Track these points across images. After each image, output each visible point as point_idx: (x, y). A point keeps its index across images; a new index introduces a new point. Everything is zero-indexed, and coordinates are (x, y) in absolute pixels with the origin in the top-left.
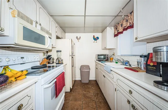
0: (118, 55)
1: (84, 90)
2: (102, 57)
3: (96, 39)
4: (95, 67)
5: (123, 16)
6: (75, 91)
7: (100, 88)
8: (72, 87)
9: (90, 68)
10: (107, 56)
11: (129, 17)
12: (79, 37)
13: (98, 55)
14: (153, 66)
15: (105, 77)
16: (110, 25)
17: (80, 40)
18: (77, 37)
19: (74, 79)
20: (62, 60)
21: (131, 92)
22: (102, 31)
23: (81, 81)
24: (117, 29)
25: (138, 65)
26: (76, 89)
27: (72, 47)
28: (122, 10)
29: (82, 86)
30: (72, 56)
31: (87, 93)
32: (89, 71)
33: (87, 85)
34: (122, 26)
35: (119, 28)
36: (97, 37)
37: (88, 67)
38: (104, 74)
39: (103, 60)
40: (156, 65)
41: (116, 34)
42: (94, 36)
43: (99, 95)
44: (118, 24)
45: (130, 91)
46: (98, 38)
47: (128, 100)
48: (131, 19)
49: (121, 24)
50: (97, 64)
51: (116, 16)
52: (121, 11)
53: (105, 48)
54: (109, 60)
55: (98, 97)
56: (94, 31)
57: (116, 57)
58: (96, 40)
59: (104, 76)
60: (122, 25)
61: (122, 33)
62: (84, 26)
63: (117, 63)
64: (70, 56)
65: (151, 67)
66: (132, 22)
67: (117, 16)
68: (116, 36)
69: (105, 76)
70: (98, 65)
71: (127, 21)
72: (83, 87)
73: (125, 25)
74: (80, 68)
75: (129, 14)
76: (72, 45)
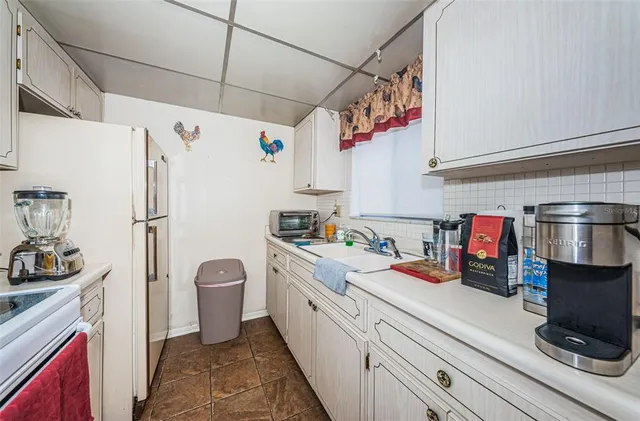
0: (351, 215)
1: (216, 384)
2: (297, 221)
3: (272, 148)
4: (268, 264)
5: (376, 78)
6: (167, 406)
7: (288, 352)
8: (149, 389)
9: (244, 273)
10: (313, 220)
11: (395, 88)
12: (189, 128)
13: (282, 215)
14: (488, 261)
15: (315, 308)
16: (327, 102)
17: (196, 142)
18: (179, 128)
19: (158, 337)
20: (68, 253)
21: (445, 379)
22: (297, 121)
23: (198, 336)
24: (350, 120)
25: (426, 254)
26: (171, 392)
27: (151, 175)
28: (379, 52)
29: (207, 367)
30: (151, 224)
31: (236, 392)
32: (243, 284)
33: (234, 350)
34: (368, 114)
35: (358, 119)
36: (275, 142)
37: (236, 267)
38: (313, 297)
39: (299, 236)
40: (496, 256)
41: (346, 138)
42: (263, 134)
43: (286, 388)
44: (357, 103)
45: (444, 373)
46: (279, 145)
47: (430, 410)
48: (401, 94)
49: (366, 106)
50: (277, 251)
51: (355, 71)
52: (375, 54)
53: (309, 186)
54: (322, 234)
55: (285, 396)
56: (264, 114)
57: (344, 224)
58: (272, 153)
59: (310, 303)
60: (369, 110)
61: (367, 137)
62: (223, 79)
63: (349, 244)
64: (136, 221)
65: (479, 265)
66: (404, 106)
67: (359, 70)
68: (346, 145)
69: (317, 302)
70: (279, 258)
71: (387, 98)
72: (214, 367)
73: (381, 113)
74: (197, 277)
75: (395, 74)
76: (152, 164)
